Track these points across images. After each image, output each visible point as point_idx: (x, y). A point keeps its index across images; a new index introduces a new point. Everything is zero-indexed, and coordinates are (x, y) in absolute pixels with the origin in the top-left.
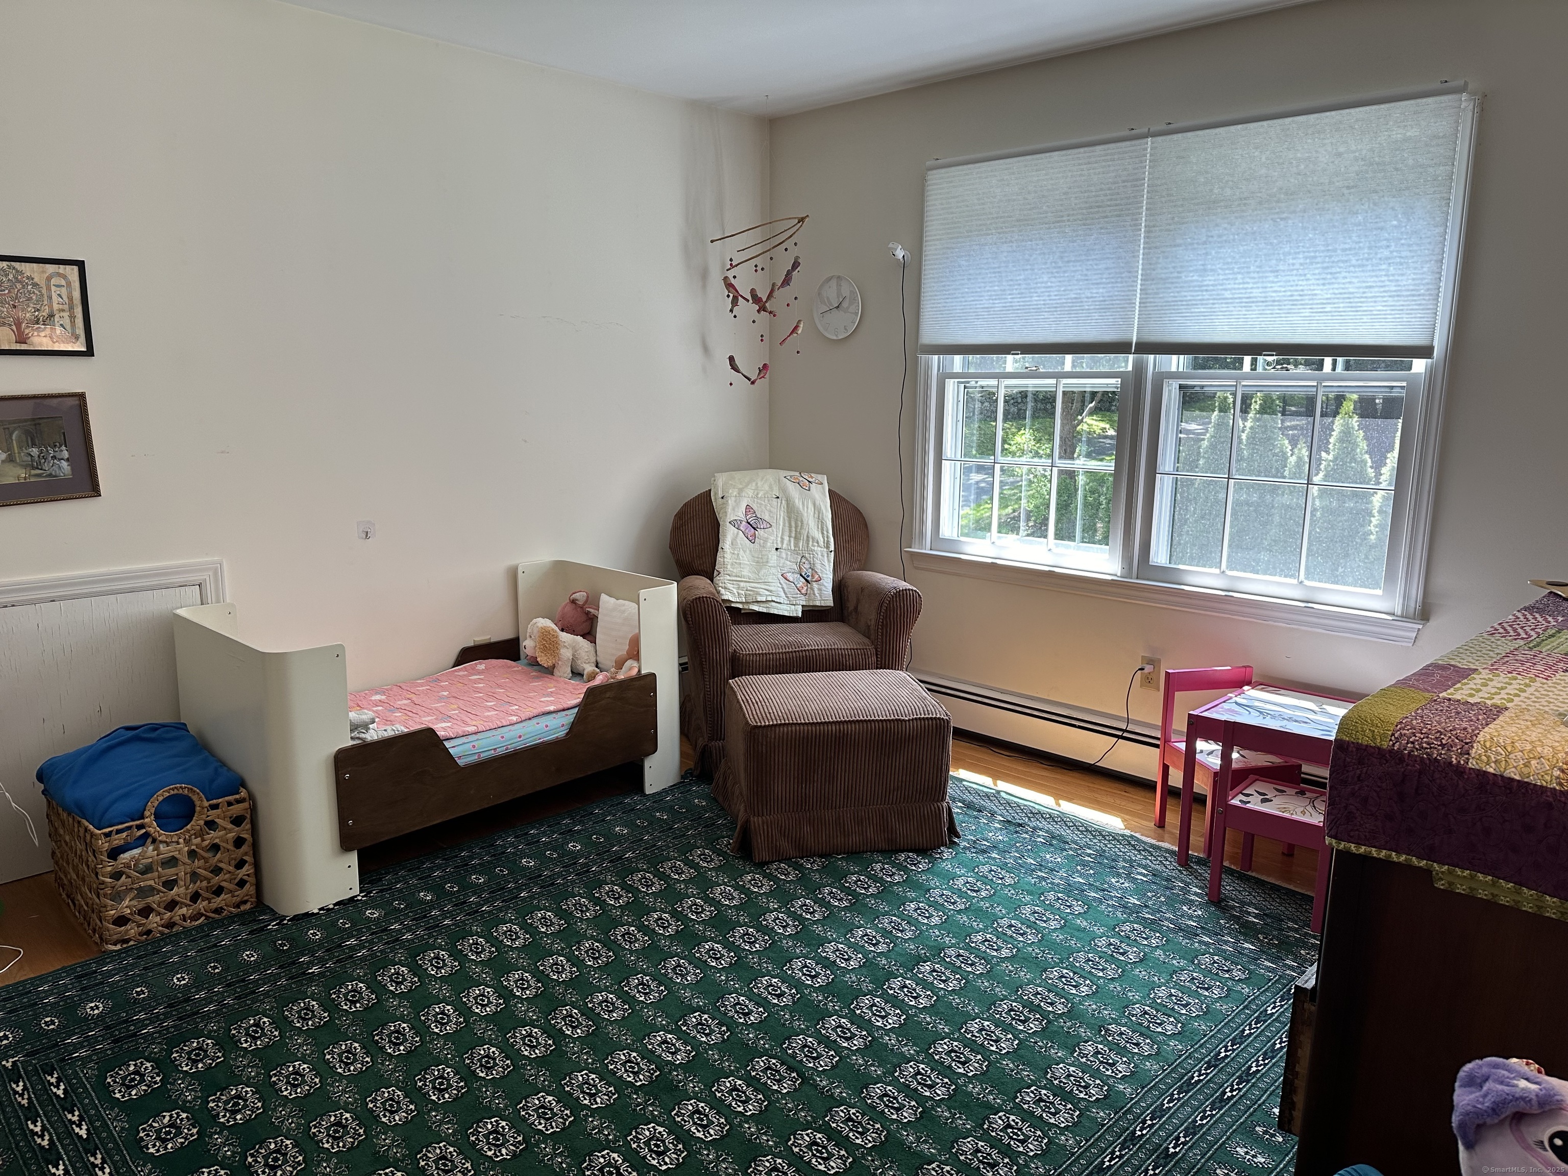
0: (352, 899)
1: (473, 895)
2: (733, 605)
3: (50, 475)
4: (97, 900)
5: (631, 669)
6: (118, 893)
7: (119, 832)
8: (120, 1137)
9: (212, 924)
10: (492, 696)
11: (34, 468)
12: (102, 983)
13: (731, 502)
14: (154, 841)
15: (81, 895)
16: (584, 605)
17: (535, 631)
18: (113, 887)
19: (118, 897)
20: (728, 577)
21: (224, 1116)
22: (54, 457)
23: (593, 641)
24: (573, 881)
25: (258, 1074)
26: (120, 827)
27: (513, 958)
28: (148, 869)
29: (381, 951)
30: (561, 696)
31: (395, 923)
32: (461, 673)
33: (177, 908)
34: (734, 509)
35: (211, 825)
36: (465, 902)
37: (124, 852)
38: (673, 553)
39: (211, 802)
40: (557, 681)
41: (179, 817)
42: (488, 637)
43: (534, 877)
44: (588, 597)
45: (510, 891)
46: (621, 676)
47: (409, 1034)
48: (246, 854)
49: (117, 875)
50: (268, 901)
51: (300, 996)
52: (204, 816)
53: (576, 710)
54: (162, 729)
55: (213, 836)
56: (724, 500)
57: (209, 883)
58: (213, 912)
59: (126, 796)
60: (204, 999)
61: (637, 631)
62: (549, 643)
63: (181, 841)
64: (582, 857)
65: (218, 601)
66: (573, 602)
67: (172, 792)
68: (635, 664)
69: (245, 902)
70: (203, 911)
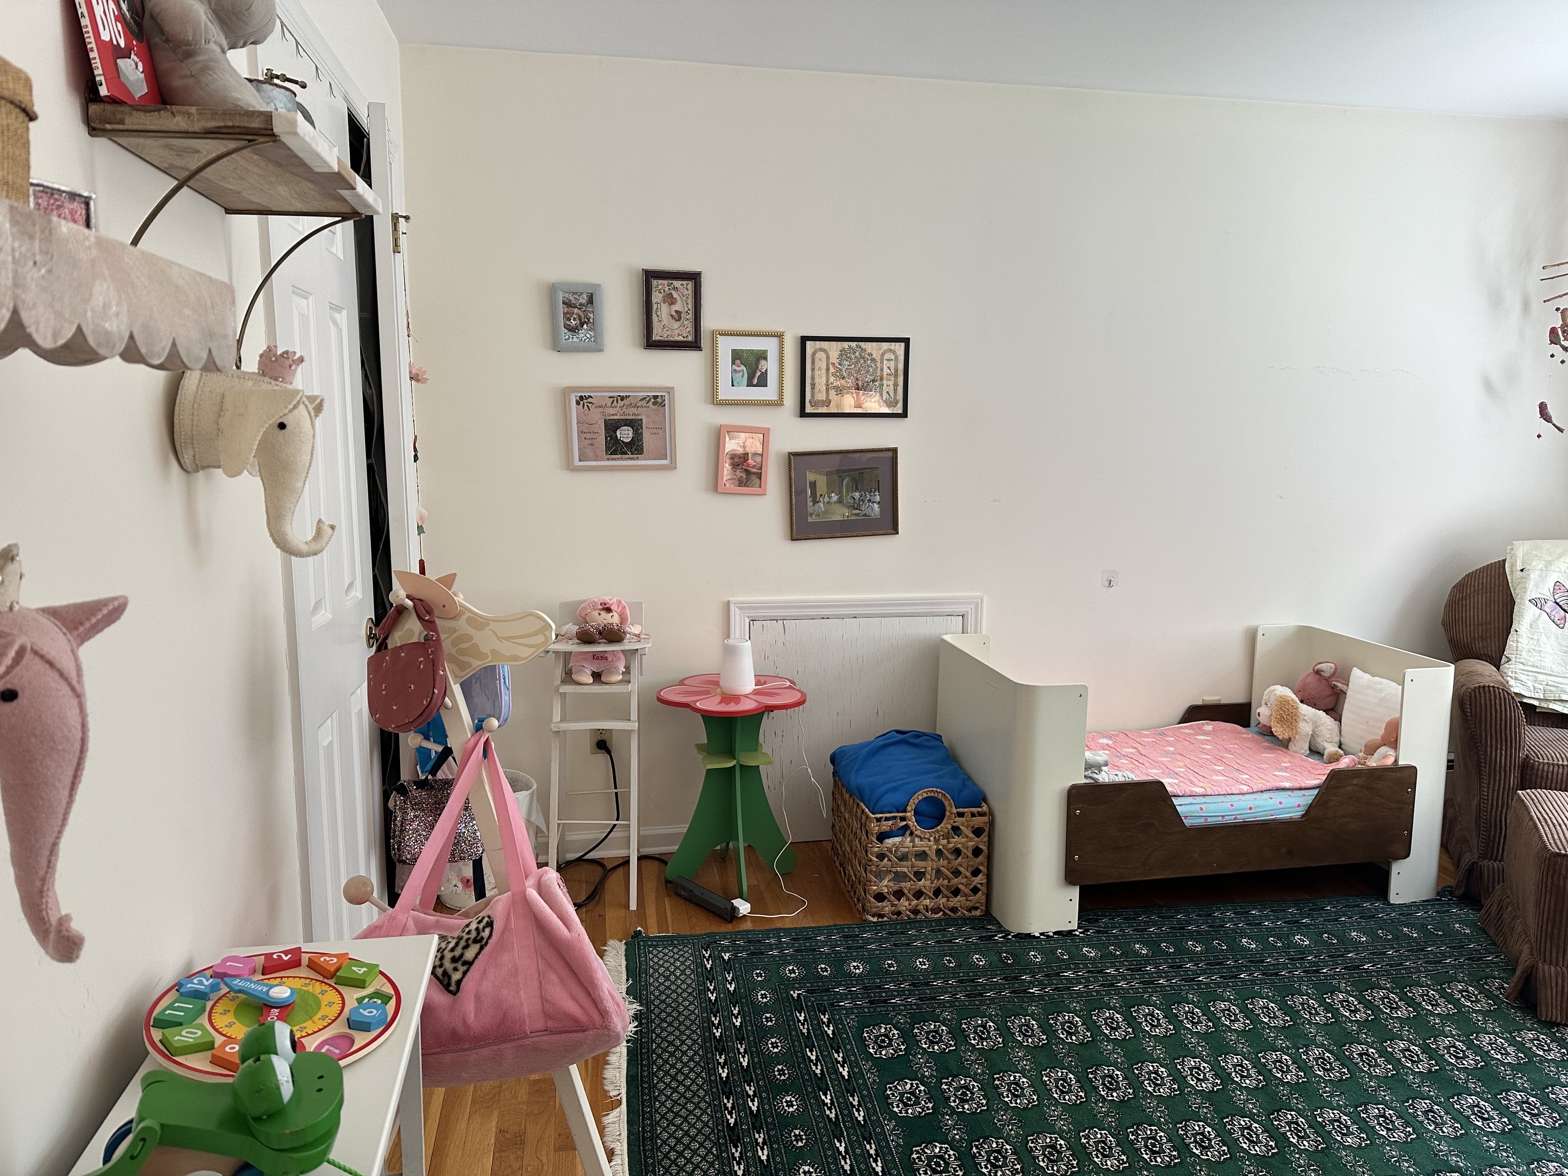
0: (1070, 932)
1: (1189, 962)
2: (1525, 700)
3: (865, 515)
4: (864, 875)
5: (1385, 757)
6: (880, 871)
7: (887, 819)
8: (872, 1088)
9: (948, 921)
10: (1221, 760)
11: (855, 509)
12: (862, 947)
13: (1534, 576)
14: (911, 834)
15: (852, 867)
16: (1330, 677)
17: (1272, 698)
18: (878, 866)
19: (880, 875)
20: (1522, 667)
21: (954, 1101)
22: (869, 501)
23: (1338, 719)
24: (1300, 979)
25: (983, 1073)
26: (888, 815)
27: (1231, 1040)
28: (903, 858)
29: (1097, 991)
30: (1297, 774)
31: (1111, 967)
32: (1187, 731)
33: (922, 898)
34: (1537, 586)
35: (956, 830)
36: (1181, 967)
37: (889, 837)
38: (1446, 631)
39: (959, 810)
40: (1293, 757)
41: (930, 817)
42: (1218, 698)
43: (1256, 961)
44: (1336, 669)
45: (1229, 968)
46: (1372, 763)
47: (1123, 1084)
48: (982, 864)
49: (881, 856)
50: (996, 913)
51: (1021, 1012)
52: (952, 821)
53: (1316, 792)
54: (924, 737)
55: (956, 841)
56: (1524, 573)
57: (949, 882)
58: (949, 910)
59: (894, 789)
60: (940, 987)
61: (1398, 715)
62: (1287, 715)
63: (932, 839)
64: (1311, 954)
65: (976, 632)
66: (1318, 672)
67: (929, 794)
68: (1391, 752)
69: (976, 908)
70: (942, 906)
